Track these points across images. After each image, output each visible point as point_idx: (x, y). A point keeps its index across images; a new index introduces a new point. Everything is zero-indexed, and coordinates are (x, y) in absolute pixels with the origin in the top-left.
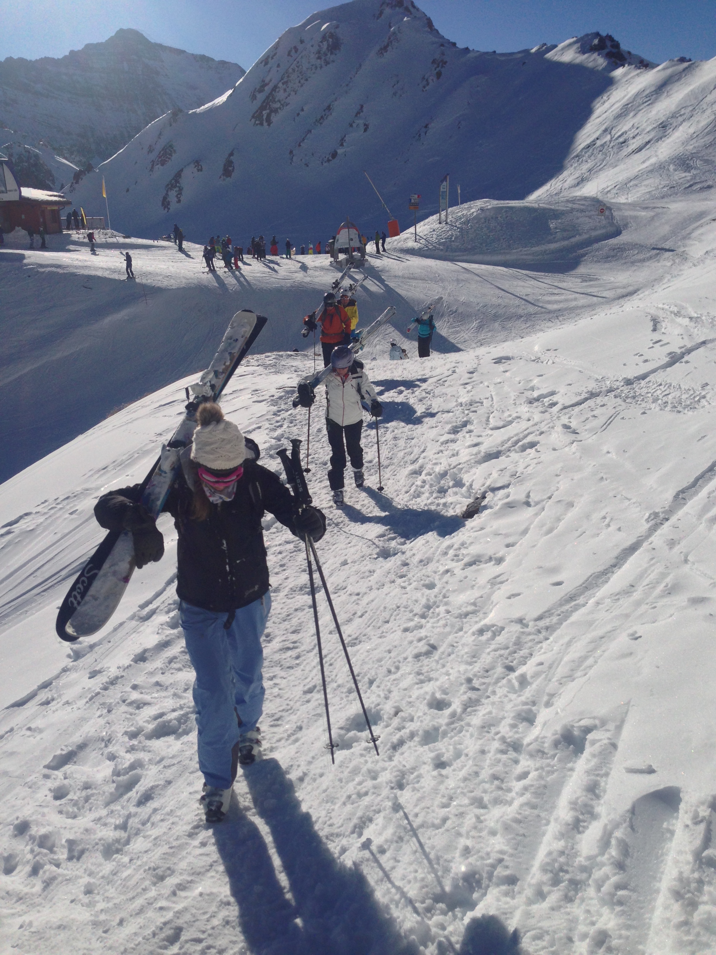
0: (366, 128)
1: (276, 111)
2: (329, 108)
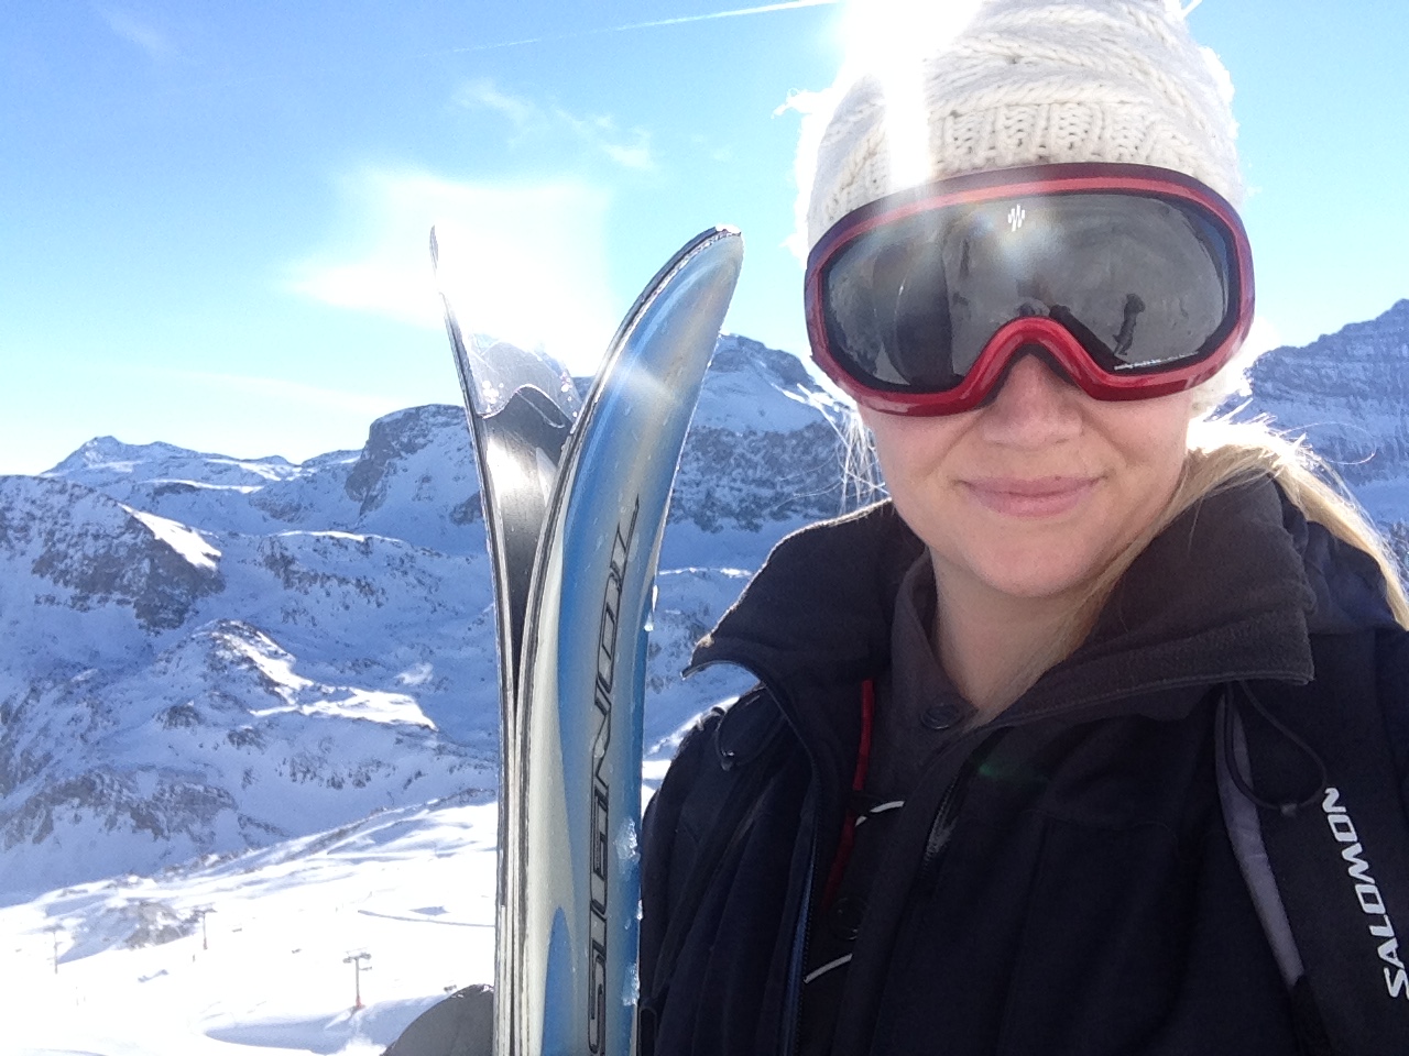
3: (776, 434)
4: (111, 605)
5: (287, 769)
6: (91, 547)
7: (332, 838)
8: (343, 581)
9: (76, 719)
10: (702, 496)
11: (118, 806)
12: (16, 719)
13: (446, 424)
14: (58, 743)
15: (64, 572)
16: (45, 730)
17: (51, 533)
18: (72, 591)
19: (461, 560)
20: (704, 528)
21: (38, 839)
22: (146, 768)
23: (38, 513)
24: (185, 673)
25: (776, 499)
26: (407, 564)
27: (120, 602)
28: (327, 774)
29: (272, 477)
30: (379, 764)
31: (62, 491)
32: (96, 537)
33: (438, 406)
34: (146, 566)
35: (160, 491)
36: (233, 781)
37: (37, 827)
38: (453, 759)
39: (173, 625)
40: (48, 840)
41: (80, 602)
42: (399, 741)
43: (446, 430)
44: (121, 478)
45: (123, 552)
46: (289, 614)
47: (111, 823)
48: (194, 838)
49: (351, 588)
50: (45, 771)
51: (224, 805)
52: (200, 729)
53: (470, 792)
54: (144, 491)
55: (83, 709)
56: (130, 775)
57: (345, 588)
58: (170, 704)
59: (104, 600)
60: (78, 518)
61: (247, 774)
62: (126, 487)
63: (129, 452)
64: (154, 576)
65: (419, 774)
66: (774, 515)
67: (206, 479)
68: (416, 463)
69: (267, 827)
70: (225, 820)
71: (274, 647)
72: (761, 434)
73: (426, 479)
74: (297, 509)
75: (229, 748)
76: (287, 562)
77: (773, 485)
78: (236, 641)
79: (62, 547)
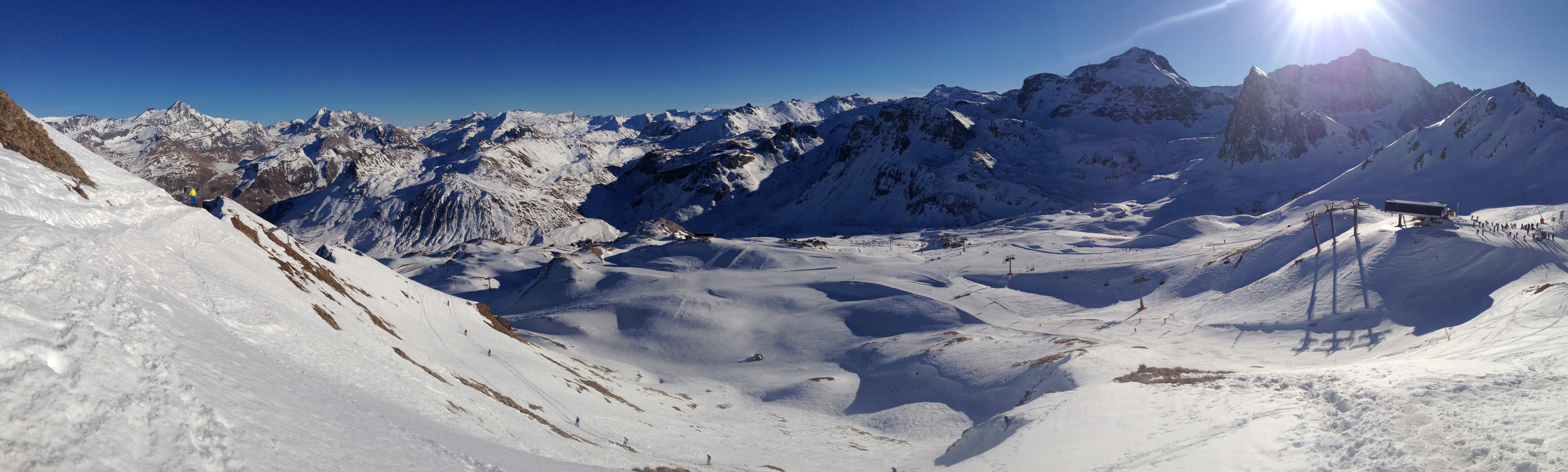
0: (1507, 145)
1: (1465, 133)
2: (1490, 135)
3: (1158, 88)
4: (942, 141)
5: (994, 197)
6: (937, 122)
7: (1007, 220)
8: (1015, 136)
9: (931, 177)
10: (1135, 111)
11: (943, 205)
12: (914, 176)
13: (1049, 81)
14: (926, 185)
15: (929, 130)
16: (922, 180)
17: (925, 117)
18: (931, 136)
19: (1052, 130)
20: (1135, 122)
21: (920, 213)
22: (951, 194)
23: (921, 111)
24: (963, 165)
25: (1158, 112)
26: (1035, 131)
27: (945, 140)
28: (1007, 200)
29: (992, 99)
30: (1024, 198)
31: (928, 103)
32: (938, 119)
33: (1046, 74)
34: (953, 129)
35: (958, 103)
36: (978, 200)
37: (920, 209)
38: (1047, 198)
39: (961, 148)
40: (923, 214)
41: (933, 140)
42: (1030, 191)
43: (1048, 83)
44: (946, 99)
45: (946, 124)
46: (997, 146)
47: (941, 210)
48: (965, 217)
49: (1017, 138)
50: (922, 193)
51: (974, 207)
52: (967, 182)
53: (1052, 209)
54: (953, 103)
55: (933, 174)
56: (946, 196)
57: (1015, 138)
58: (958, 174)
59: (940, 140)
60: (933, 113)
61: (982, 198)
62: (947, 102)
63: (949, 90)
64: (955, 132)
65: (1036, 203)
66: (1157, 119)
67: (971, 100)
68: (1038, 95)
69: (987, 215)
70: (975, 212)
71: (991, 157)
72: (1153, 88)
73: (1041, 101)
74: (1000, 110)
75: (976, 189)
76: (996, 128)
77: (1156, 107)
78: (979, 154)
79: (928, 122)
